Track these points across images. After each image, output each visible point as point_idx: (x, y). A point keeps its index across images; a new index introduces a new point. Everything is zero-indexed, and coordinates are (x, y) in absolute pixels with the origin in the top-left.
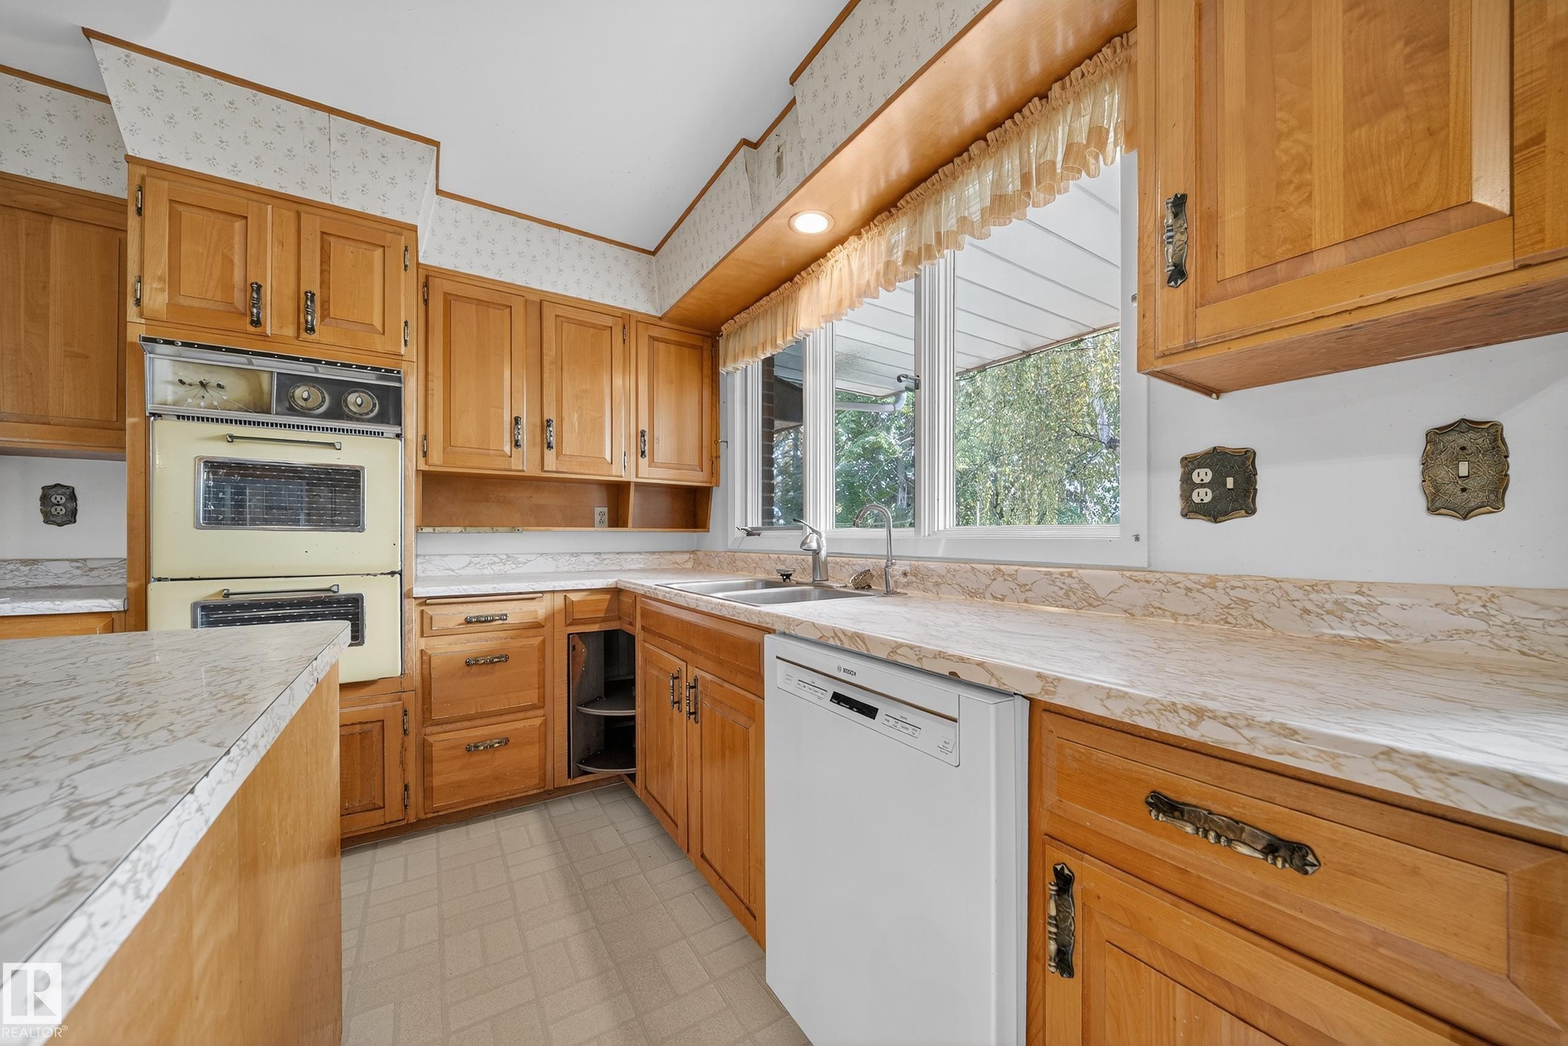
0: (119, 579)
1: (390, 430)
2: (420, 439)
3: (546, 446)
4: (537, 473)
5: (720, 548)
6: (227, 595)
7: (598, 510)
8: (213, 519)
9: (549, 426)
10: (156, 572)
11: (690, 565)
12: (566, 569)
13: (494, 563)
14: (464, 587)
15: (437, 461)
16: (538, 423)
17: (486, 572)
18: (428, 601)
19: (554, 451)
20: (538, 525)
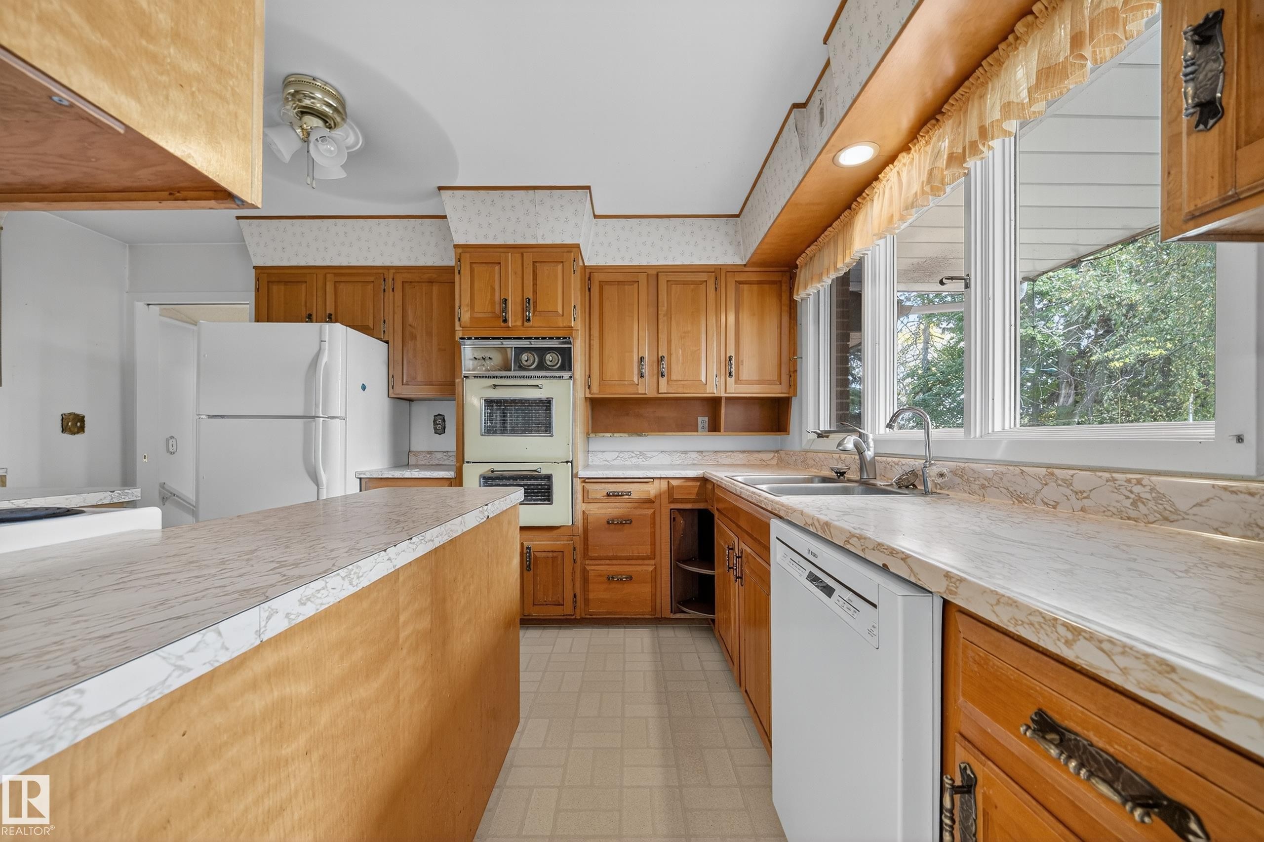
0: (453, 461)
1: (566, 375)
2: (587, 377)
3: (660, 375)
4: (653, 394)
5: (797, 448)
6: (493, 472)
7: (700, 419)
8: (490, 431)
9: (662, 360)
10: (466, 459)
11: (774, 462)
12: (678, 463)
13: (632, 457)
14: (606, 472)
15: (596, 392)
16: (655, 359)
17: (626, 463)
18: (587, 480)
19: (665, 378)
20: (659, 431)
